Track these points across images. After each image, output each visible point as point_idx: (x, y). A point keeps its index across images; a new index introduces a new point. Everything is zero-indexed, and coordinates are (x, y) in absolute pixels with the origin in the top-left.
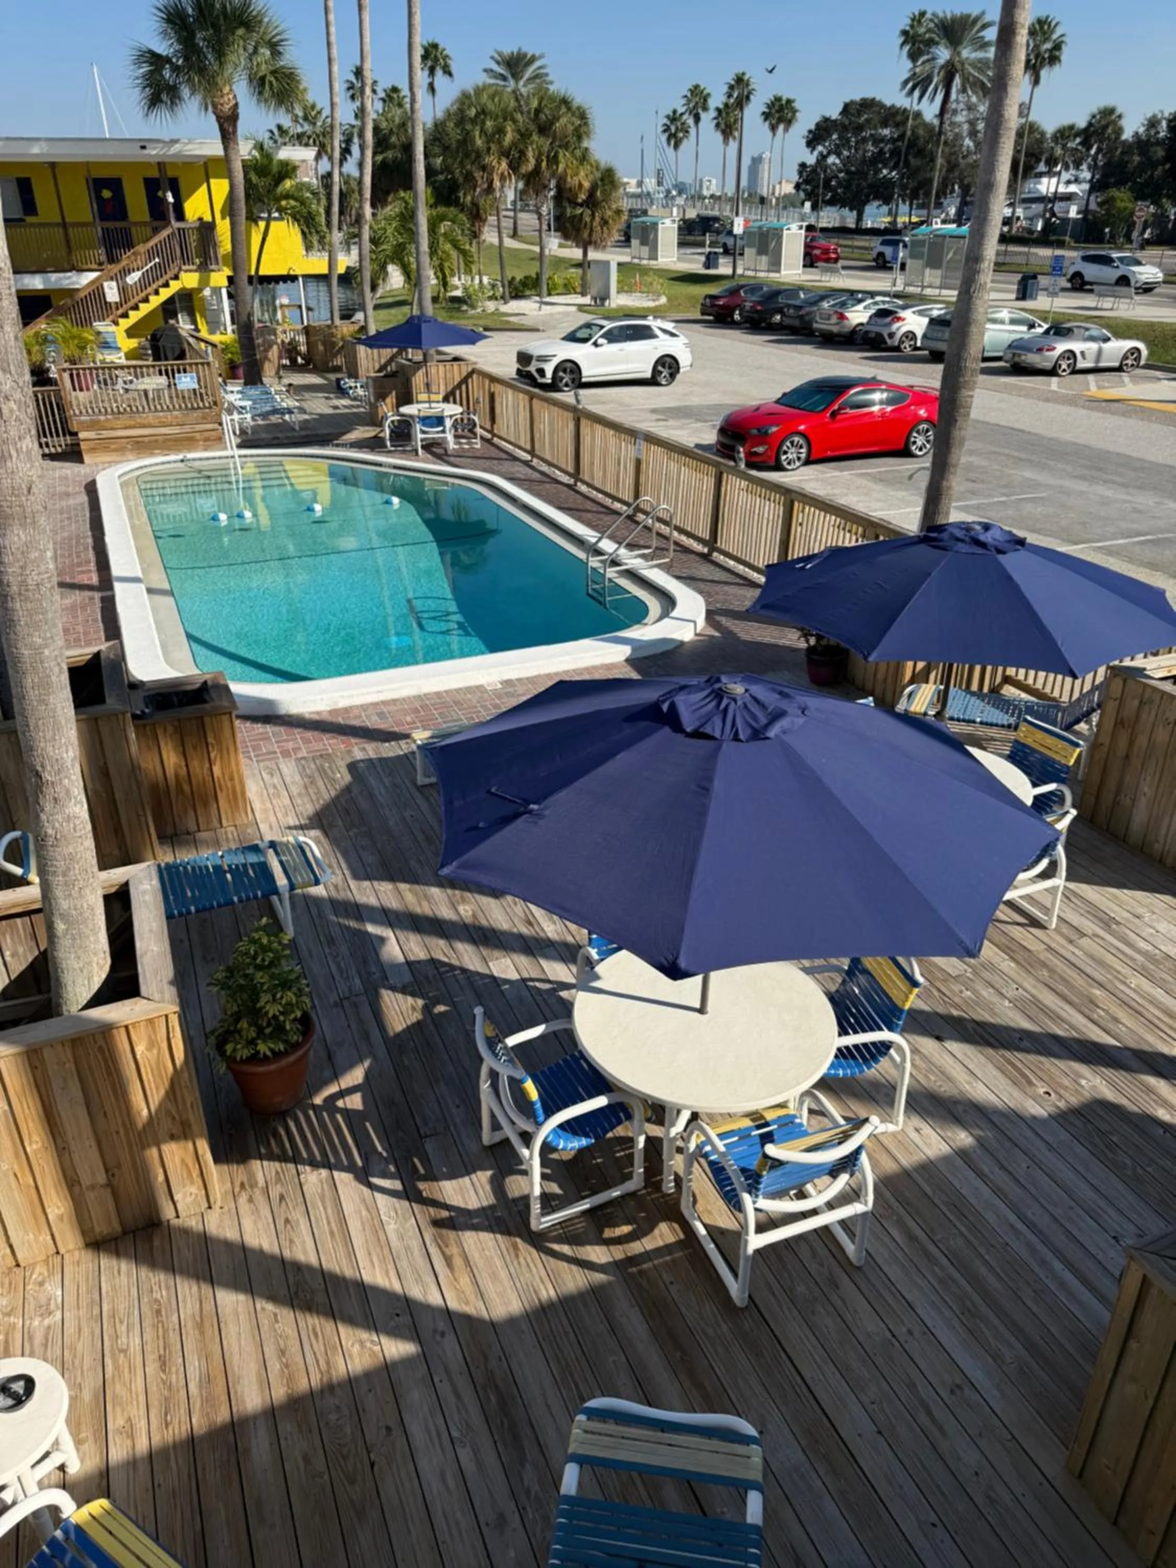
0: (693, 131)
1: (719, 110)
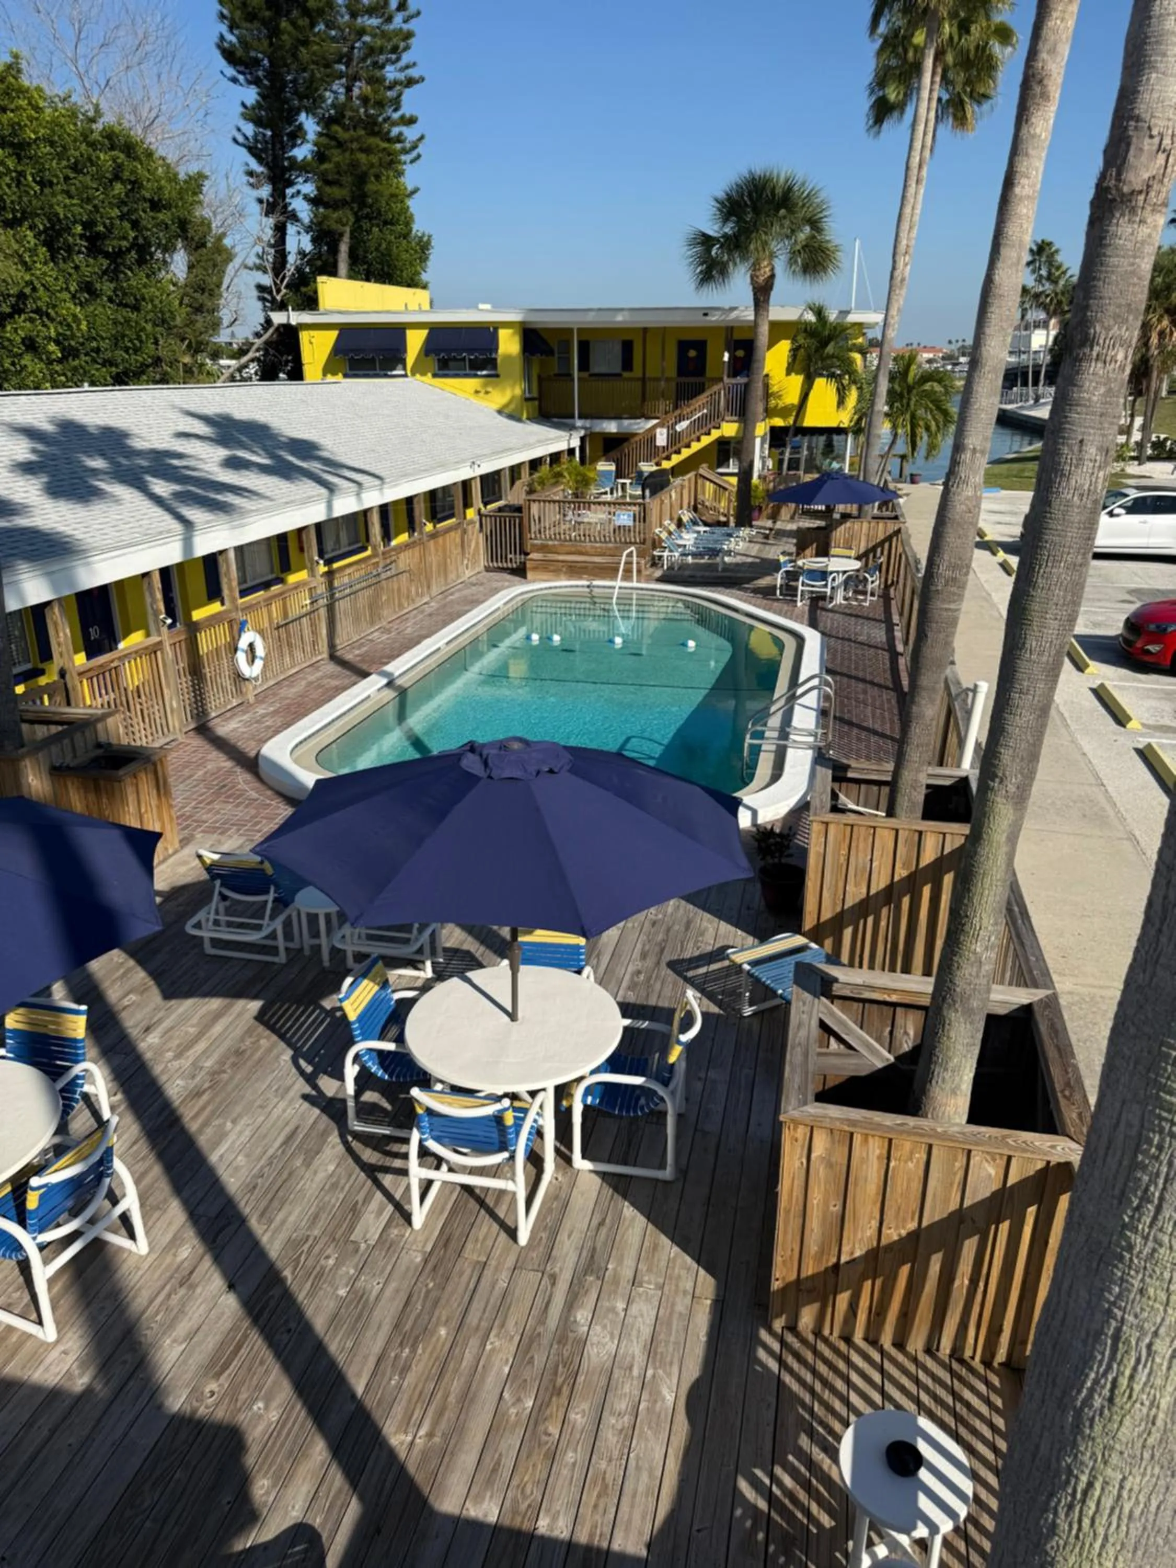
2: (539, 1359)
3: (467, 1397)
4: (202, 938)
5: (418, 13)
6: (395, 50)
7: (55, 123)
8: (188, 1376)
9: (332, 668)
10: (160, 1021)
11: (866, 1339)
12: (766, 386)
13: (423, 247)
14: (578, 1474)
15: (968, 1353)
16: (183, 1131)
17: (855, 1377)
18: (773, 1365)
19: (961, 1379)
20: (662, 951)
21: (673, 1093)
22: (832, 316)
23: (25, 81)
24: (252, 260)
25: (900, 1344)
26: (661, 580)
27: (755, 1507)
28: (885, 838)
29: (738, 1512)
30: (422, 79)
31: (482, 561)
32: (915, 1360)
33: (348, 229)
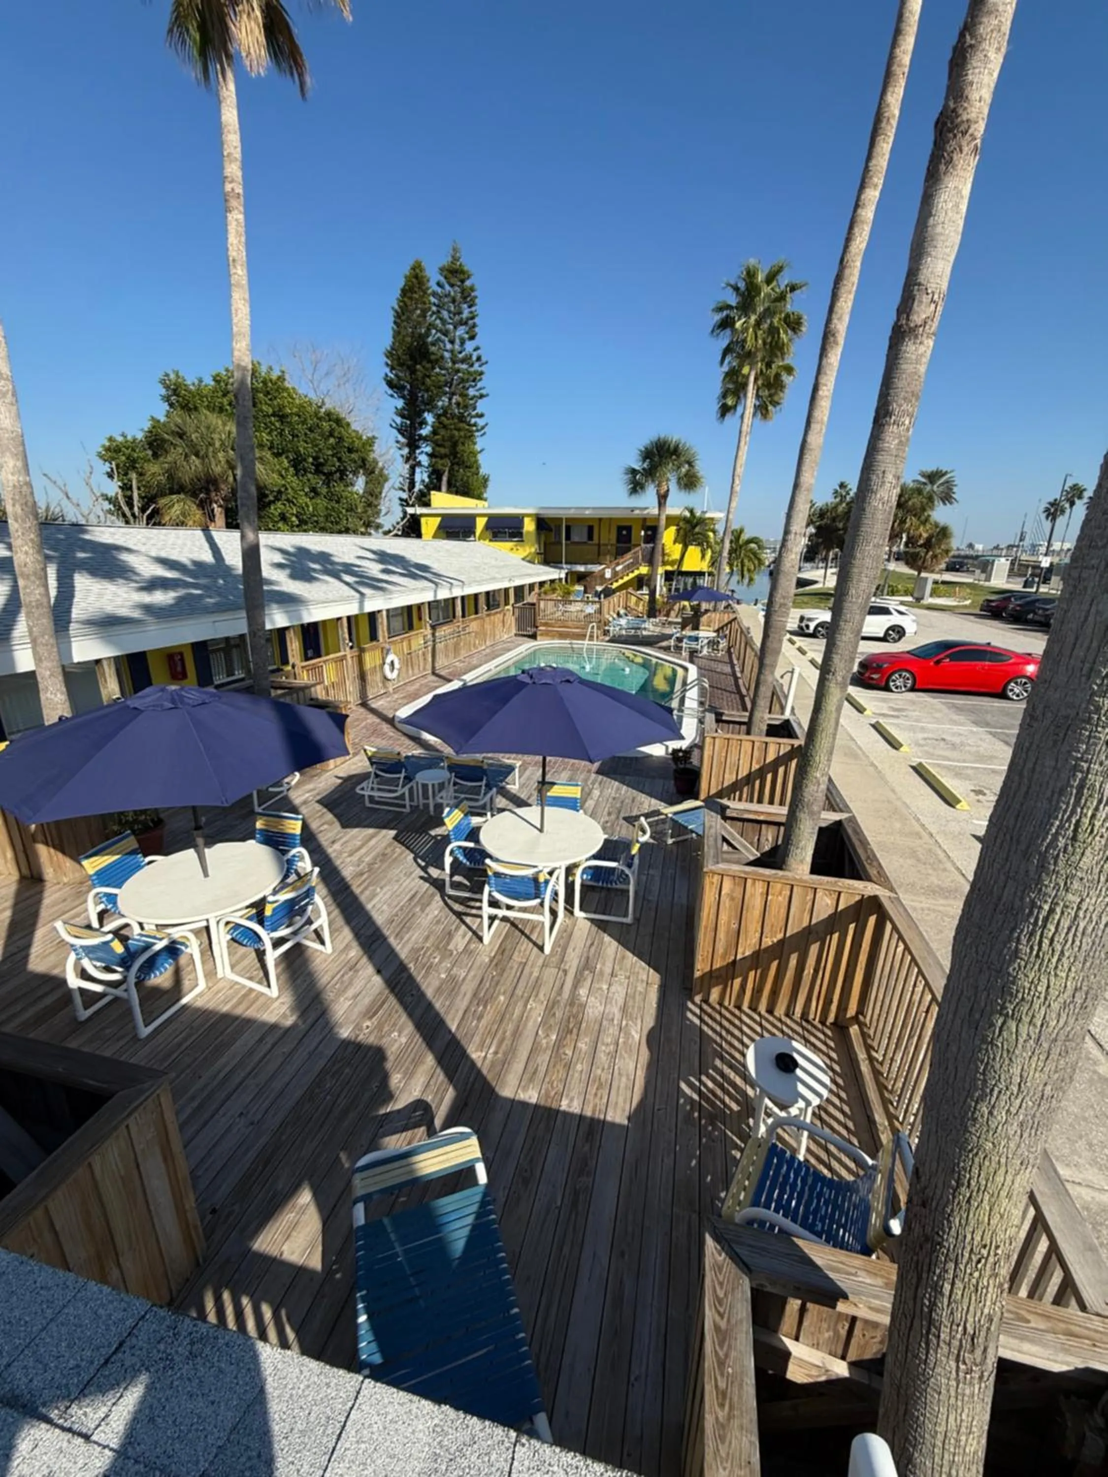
0: (1068, 511)
2: (559, 1014)
3: (517, 1033)
4: (363, 796)
5: (486, 363)
6: (474, 380)
7: (301, 406)
8: (354, 1017)
9: (434, 678)
10: (341, 838)
11: (750, 1008)
12: (663, 549)
13: (486, 480)
14: (584, 1077)
15: (811, 1017)
16: (352, 893)
17: (745, 1029)
18: (697, 1021)
19: (808, 1031)
20: (619, 812)
21: (633, 873)
22: (698, 514)
23: (287, 384)
24: (397, 485)
25: (770, 1011)
26: (609, 641)
27: (691, 1098)
28: (747, 746)
29: (682, 1101)
30: (487, 395)
31: (514, 631)
32: (780, 1020)
33: (447, 469)
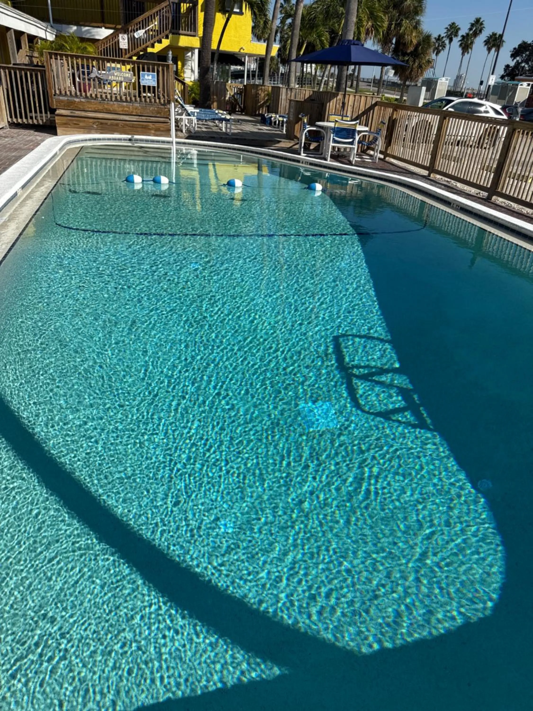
1: (463, 36)
31: (6, 117)
